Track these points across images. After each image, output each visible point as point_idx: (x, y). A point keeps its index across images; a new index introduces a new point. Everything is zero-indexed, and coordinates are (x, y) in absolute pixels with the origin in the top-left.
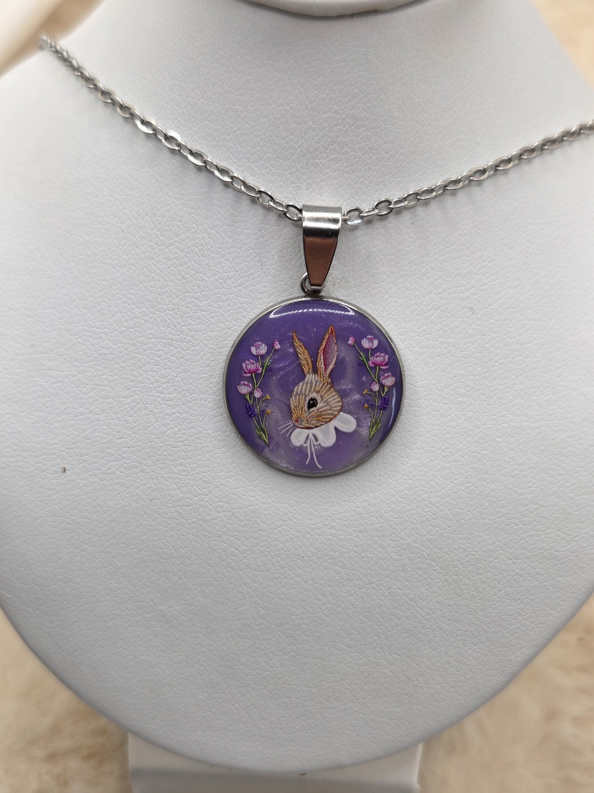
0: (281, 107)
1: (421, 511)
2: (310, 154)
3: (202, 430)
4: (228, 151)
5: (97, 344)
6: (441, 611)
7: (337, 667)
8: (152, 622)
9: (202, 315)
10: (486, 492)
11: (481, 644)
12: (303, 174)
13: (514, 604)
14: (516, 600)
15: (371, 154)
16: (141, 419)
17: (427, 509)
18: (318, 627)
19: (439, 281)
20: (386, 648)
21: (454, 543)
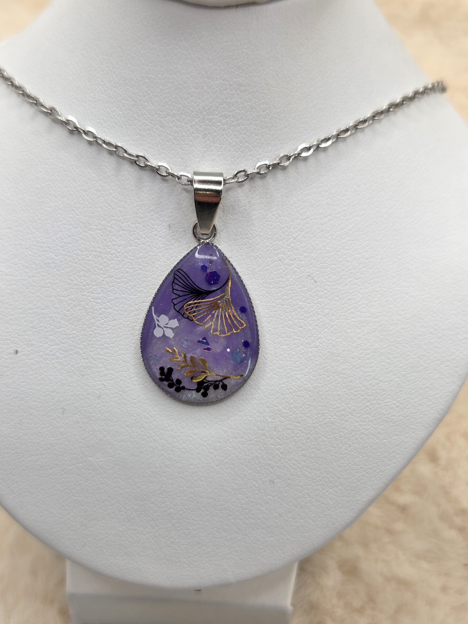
0: (184, 76)
1: (290, 385)
2: (206, 112)
3: (122, 322)
4: (144, 109)
5: (43, 256)
6: (304, 462)
7: (224, 506)
8: (83, 470)
9: (123, 233)
10: (339, 370)
11: (335, 488)
12: (201, 127)
13: (361, 456)
14: (362, 454)
15: (252, 112)
16: (76, 313)
17: (294, 383)
18: (210, 474)
19: (304, 210)
20: (262, 490)
21: (315, 410)
